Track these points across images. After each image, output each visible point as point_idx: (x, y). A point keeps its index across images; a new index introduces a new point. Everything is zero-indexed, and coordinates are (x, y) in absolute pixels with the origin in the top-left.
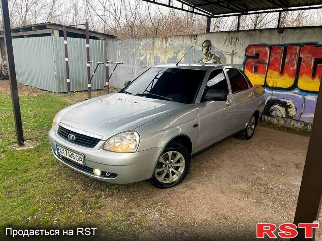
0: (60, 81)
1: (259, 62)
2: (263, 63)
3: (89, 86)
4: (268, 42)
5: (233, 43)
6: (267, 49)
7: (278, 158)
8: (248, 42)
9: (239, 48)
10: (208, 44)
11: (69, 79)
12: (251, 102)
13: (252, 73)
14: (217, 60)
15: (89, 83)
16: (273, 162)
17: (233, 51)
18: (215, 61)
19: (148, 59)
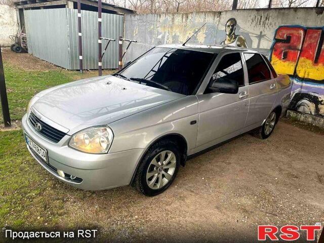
0: (72, 57)
1: (290, 48)
2: (295, 49)
3: (100, 64)
4: (303, 25)
5: (262, 23)
6: (302, 32)
7: (298, 165)
8: (279, 23)
9: (268, 29)
10: (233, 23)
11: (81, 55)
12: (274, 95)
13: (280, 59)
14: (242, 43)
15: (100, 61)
16: (290, 170)
17: (261, 32)
18: (239, 43)
19: (166, 38)
